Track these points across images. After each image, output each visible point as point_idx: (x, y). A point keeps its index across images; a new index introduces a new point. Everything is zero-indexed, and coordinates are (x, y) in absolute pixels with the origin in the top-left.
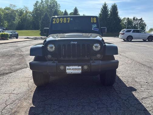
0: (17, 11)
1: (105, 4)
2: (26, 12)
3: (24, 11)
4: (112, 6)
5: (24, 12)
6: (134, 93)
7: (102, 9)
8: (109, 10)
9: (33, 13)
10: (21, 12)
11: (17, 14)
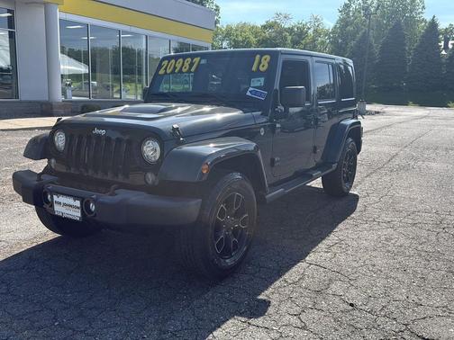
0: (291, 30)
2: (315, 31)
3: (309, 29)
5: (311, 32)
9: (333, 33)
10: (302, 31)
11: (289, 38)
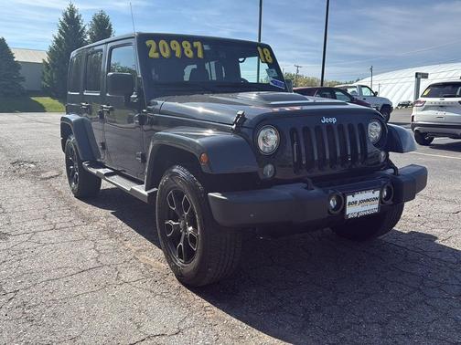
1: (72, 11)
4: (94, 20)
6: (437, 241)
7: (62, 24)
8: (87, 29)
